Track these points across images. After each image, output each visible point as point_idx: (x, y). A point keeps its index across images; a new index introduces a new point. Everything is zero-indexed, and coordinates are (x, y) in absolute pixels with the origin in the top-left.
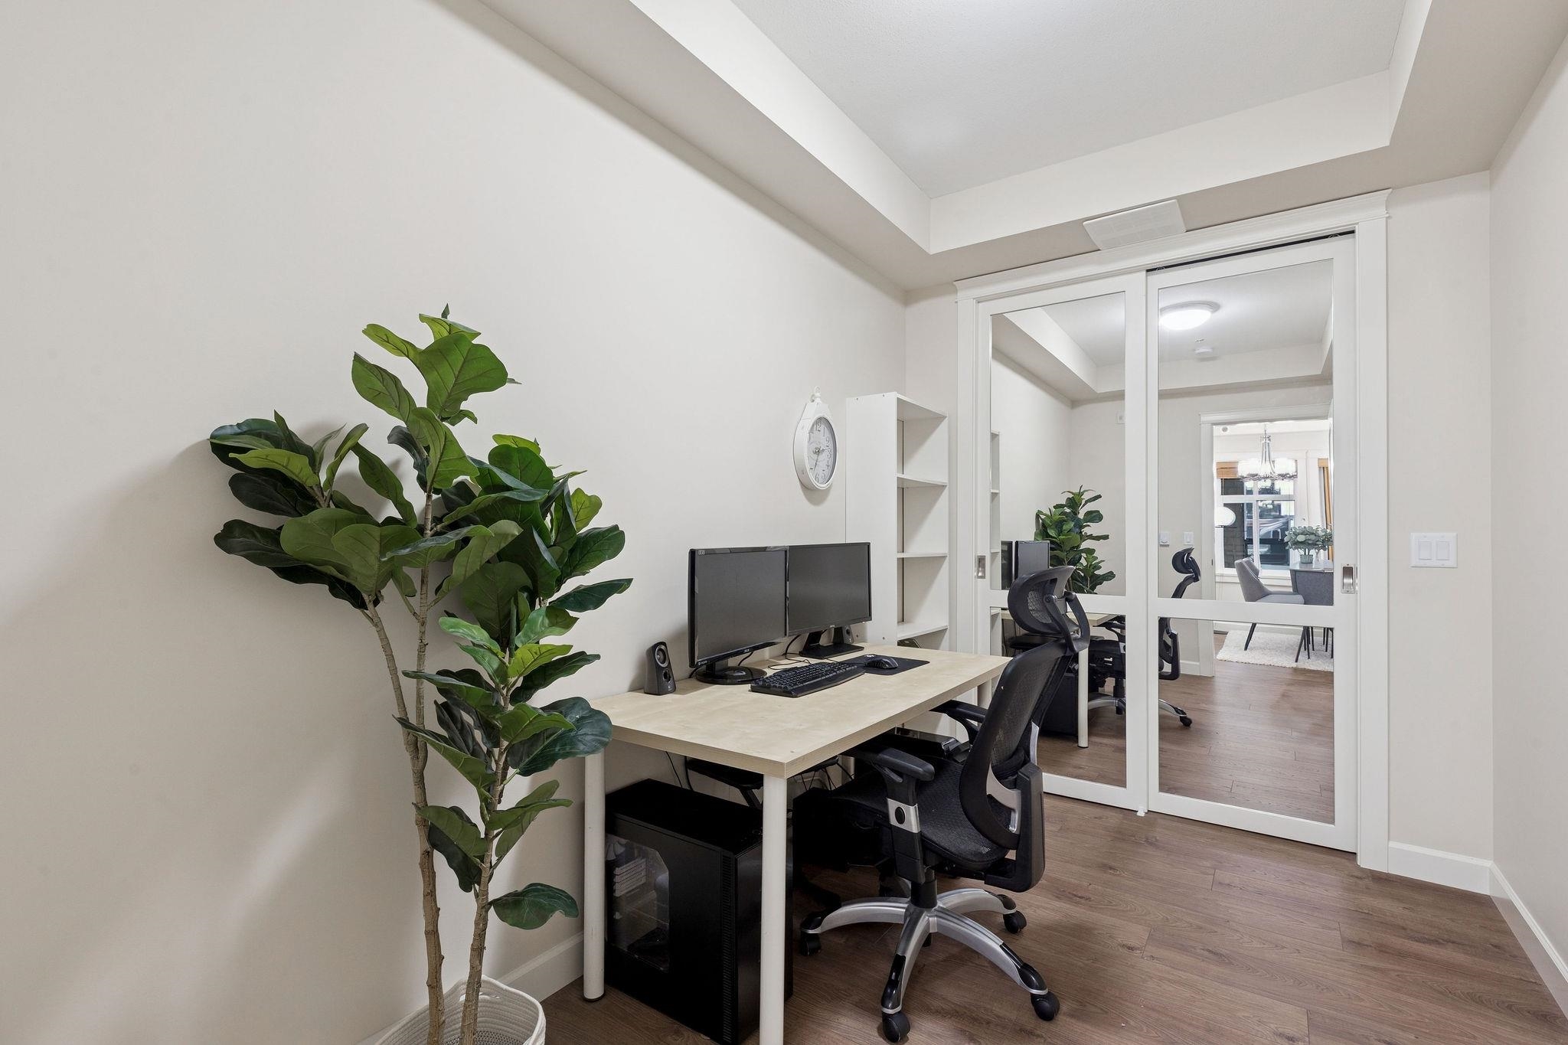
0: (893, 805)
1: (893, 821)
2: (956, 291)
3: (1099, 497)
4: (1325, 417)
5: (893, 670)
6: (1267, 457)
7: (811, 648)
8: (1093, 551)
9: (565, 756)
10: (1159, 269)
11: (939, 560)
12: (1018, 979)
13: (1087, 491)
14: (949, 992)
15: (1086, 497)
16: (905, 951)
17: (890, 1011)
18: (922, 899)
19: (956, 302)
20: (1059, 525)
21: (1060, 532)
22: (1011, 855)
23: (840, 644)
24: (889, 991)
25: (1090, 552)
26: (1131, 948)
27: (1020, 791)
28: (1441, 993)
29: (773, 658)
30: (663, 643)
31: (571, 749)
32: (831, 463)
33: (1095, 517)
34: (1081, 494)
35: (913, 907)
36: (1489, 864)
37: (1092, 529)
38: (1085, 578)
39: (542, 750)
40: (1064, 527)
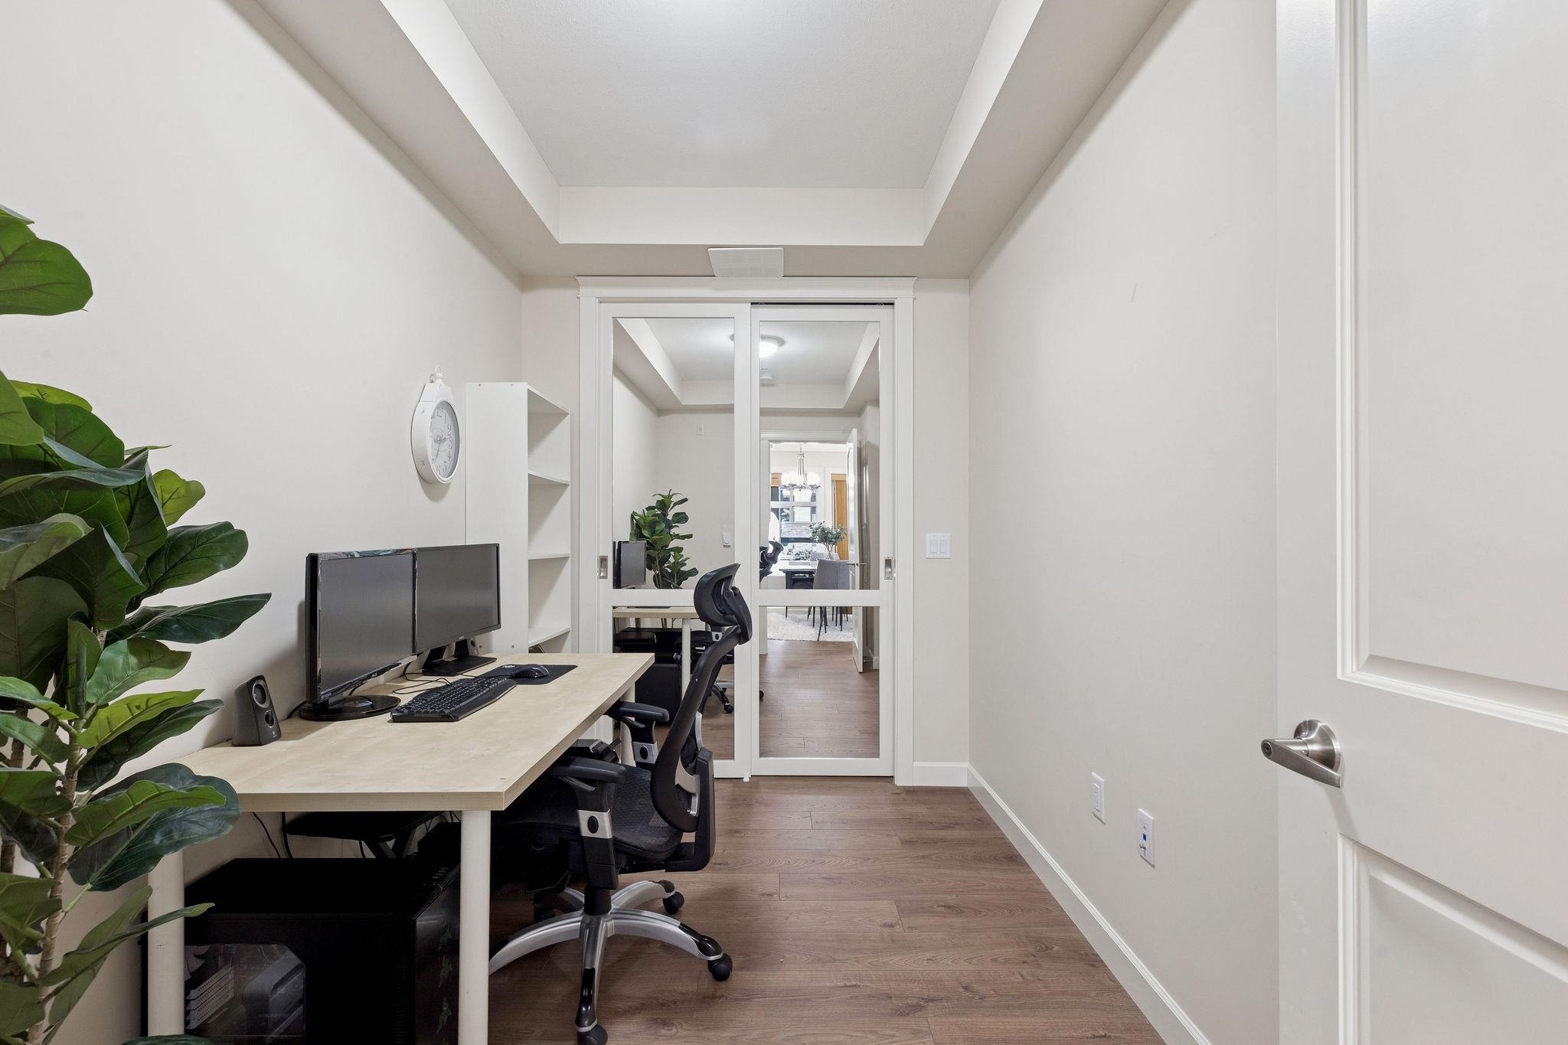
0: (584, 816)
1: (585, 832)
2: (578, 286)
3: (686, 500)
4: (844, 442)
5: (544, 679)
6: (802, 471)
7: (433, 665)
8: (681, 549)
9: (174, 847)
10: (761, 304)
11: (561, 561)
12: (696, 952)
13: (675, 494)
14: (632, 989)
15: (674, 499)
16: (592, 962)
17: (584, 1030)
18: (596, 906)
19: (578, 298)
20: (652, 526)
21: (653, 533)
22: (689, 838)
23: (465, 657)
24: (584, 1009)
25: (679, 550)
26: (770, 895)
27: (698, 776)
28: (960, 861)
29: (390, 681)
30: (261, 678)
31: (182, 835)
32: (452, 455)
33: (682, 518)
34: (670, 497)
35: (588, 918)
36: (966, 765)
37: (680, 529)
38: (671, 575)
39: (128, 848)
40: (657, 528)
